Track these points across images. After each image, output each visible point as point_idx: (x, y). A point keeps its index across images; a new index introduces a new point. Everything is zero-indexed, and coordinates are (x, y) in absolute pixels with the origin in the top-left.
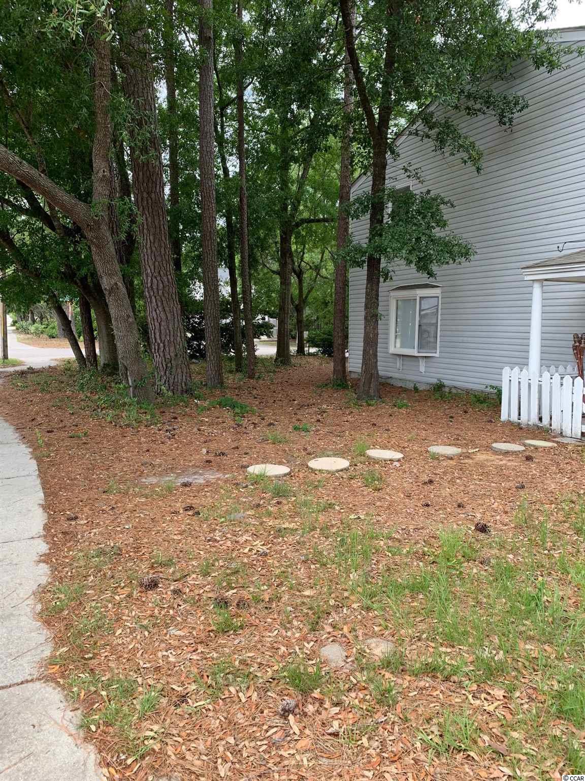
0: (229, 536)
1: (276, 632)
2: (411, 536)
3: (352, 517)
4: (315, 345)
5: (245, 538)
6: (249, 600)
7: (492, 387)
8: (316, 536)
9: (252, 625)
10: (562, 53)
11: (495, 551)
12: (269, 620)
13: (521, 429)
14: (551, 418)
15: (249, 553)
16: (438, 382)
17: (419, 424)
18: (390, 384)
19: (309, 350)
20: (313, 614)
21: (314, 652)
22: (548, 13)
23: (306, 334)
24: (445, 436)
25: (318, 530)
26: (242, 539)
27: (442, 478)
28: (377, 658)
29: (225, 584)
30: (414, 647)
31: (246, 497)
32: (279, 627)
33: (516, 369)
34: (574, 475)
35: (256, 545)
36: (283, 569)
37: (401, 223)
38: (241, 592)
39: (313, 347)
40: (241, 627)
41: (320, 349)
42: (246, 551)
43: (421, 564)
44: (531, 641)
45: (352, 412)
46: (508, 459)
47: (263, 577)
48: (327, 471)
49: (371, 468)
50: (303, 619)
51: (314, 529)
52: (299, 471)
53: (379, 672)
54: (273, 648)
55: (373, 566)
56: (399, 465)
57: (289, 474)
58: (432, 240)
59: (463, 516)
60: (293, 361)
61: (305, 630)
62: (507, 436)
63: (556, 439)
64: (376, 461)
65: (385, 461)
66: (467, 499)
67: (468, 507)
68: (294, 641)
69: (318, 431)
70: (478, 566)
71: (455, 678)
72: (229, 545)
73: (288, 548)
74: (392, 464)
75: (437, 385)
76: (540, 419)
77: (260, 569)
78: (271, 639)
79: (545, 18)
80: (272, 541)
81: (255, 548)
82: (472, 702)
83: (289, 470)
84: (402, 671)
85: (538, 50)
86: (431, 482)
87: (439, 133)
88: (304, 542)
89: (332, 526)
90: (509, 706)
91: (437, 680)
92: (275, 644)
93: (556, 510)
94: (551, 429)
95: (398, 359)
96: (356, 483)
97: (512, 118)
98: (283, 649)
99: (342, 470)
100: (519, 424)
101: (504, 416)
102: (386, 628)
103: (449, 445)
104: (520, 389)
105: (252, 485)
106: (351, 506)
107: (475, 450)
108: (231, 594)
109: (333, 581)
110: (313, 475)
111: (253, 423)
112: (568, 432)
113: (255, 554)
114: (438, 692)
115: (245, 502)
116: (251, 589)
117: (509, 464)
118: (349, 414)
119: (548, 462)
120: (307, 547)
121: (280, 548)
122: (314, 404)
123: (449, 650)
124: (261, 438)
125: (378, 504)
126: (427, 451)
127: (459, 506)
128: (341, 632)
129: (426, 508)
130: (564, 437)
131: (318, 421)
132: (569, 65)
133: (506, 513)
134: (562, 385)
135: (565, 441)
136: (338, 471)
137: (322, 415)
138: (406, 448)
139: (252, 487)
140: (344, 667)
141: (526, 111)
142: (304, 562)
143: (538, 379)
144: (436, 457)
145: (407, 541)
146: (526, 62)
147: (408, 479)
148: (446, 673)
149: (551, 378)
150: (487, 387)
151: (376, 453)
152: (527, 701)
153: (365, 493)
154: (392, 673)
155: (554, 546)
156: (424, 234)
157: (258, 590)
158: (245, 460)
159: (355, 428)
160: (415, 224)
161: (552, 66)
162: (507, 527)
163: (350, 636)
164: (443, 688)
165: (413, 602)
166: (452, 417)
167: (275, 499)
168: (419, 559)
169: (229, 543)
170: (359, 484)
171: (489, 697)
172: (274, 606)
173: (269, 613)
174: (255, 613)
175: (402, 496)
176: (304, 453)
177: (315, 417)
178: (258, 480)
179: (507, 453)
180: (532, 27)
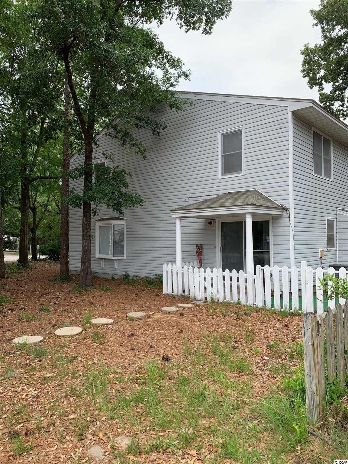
0: (9, 388)
1: (56, 446)
2: (127, 369)
3: (90, 363)
4: (44, 254)
5: (21, 388)
6: (32, 429)
7: (156, 275)
8: (69, 379)
9: (38, 446)
10: (182, 103)
11: (175, 371)
12: (50, 440)
13: (174, 298)
14: (189, 290)
15: (26, 398)
16: (126, 274)
17: (119, 300)
18: (96, 277)
19: (39, 257)
20: (79, 429)
21: (84, 454)
22: (175, 83)
23: (38, 247)
24: (135, 306)
25: (70, 374)
26: (19, 389)
27: (138, 332)
28: (123, 448)
29: (14, 421)
30: (143, 436)
31: (16, 360)
32: (57, 443)
33: (170, 265)
34: (206, 322)
35: (30, 392)
36: (52, 404)
37: (103, 184)
38: (26, 425)
39: (43, 255)
40: (32, 449)
41: (48, 256)
42: (24, 396)
43: (137, 385)
44: (204, 418)
45: (76, 296)
46: (171, 316)
47: (39, 412)
48: (68, 336)
49: (95, 330)
50: (72, 434)
51: (67, 374)
52: (49, 338)
53: (127, 457)
54: (56, 457)
55: (109, 392)
56: (112, 327)
57: (43, 340)
58: (121, 194)
59: (154, 353)
60: (30, 264)
61: (75, 441)
62: (168, 303)
63: (193, 302)
64: (98, 326)
65: (103, 325)
66: (154, 342)
67: (156, 347)
68: (69, 450)
69: (56, 310)
70: (168, 381)
71: (170, 450)
72: (11, 394)
73: (52, 390)
74: (107, 327)
75: (125, 275)
76: (184, 291)
77: (36, 407)
78: (53, 452)
79: (174, 86)
80: (40, 387)
81: (30, 393)
82: (181, 461)
83: (42, 338)
84: (140, 453)
85: (171, 100)
86: (132, 335)
87: (122, 136)
88: (62, 384)
89: (79, 371)
90: (200, 458)
91: (160, 453)
92: (57, 455)
93: (201, 342)
94: (189, 297)
95: (101, 261)
96: (89, 341)
97: (159, 132)
98: (63, 457)
99: (77, 334)
100: (173, 295)
101: (165, 291)
102: (125, 428)
103: (138, 311)
104: (172, 276)
105: (18, 351)
106: (88, 356)
107: (153, 313)
108: (19, 427)
109: (87, 405)
110: (59, 339)
111: (10, 309)
112: (198, 298)
113: (31, 398)
114: (162, 461)
115: (16, 363)
116: (33, 421)
117: (172, 319)
118: (75, 298)
119: (192, 316)
120: (65, 387)
121: (47, 391)
122: (50, 293)
123: (163, 434)
124: (18, 318)
125: (104, 352)
126: (127, 316)
127: (151, 347)
128: (98, 437)
129: (133, 351)
130: (196, 300)
131: (55, 303)
132: (186, 109)
133: (176, 347)
134: (194, 272)
135: (197, 303)
136: (75, 335)
137: (57, 300)
138: (114, 315)
139: (19, 353)
140: (105, 459)
141: (166, 129)
142: (66, 397)
143: (181, 269)
144: (132, 319)
145: (125, 373)
146: (165, 105)
147: (119, 335)
148: (164, 448)
149: (188, 269)
150: (153, 275)
151: (96, 321)
152: (209, 453)
153: (95, 347)
154: (134, 455)
155: (205, 363)
156: (116, 190)
157: (38, 421)
158: (9, 335)
159: (80, 306)
160: (111, 185)
161: (178, 109)
162: (178, 356)
163: (105, 439)
164: (164, 458)
165: (137, 409)
166: (137, 294)
167: (37, 359)
168: (135, 382)
169: (10, 394)
170: (90, 342)
171: (189, 456)
172: (51, 429)
173: (49, 435)
174: (40, 437)
175: (118, 346)
176: (50, 326)
177: (52, 301)
178: (22, 347)
179: (170, 313)
180: (168, 89)
